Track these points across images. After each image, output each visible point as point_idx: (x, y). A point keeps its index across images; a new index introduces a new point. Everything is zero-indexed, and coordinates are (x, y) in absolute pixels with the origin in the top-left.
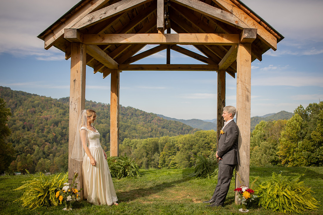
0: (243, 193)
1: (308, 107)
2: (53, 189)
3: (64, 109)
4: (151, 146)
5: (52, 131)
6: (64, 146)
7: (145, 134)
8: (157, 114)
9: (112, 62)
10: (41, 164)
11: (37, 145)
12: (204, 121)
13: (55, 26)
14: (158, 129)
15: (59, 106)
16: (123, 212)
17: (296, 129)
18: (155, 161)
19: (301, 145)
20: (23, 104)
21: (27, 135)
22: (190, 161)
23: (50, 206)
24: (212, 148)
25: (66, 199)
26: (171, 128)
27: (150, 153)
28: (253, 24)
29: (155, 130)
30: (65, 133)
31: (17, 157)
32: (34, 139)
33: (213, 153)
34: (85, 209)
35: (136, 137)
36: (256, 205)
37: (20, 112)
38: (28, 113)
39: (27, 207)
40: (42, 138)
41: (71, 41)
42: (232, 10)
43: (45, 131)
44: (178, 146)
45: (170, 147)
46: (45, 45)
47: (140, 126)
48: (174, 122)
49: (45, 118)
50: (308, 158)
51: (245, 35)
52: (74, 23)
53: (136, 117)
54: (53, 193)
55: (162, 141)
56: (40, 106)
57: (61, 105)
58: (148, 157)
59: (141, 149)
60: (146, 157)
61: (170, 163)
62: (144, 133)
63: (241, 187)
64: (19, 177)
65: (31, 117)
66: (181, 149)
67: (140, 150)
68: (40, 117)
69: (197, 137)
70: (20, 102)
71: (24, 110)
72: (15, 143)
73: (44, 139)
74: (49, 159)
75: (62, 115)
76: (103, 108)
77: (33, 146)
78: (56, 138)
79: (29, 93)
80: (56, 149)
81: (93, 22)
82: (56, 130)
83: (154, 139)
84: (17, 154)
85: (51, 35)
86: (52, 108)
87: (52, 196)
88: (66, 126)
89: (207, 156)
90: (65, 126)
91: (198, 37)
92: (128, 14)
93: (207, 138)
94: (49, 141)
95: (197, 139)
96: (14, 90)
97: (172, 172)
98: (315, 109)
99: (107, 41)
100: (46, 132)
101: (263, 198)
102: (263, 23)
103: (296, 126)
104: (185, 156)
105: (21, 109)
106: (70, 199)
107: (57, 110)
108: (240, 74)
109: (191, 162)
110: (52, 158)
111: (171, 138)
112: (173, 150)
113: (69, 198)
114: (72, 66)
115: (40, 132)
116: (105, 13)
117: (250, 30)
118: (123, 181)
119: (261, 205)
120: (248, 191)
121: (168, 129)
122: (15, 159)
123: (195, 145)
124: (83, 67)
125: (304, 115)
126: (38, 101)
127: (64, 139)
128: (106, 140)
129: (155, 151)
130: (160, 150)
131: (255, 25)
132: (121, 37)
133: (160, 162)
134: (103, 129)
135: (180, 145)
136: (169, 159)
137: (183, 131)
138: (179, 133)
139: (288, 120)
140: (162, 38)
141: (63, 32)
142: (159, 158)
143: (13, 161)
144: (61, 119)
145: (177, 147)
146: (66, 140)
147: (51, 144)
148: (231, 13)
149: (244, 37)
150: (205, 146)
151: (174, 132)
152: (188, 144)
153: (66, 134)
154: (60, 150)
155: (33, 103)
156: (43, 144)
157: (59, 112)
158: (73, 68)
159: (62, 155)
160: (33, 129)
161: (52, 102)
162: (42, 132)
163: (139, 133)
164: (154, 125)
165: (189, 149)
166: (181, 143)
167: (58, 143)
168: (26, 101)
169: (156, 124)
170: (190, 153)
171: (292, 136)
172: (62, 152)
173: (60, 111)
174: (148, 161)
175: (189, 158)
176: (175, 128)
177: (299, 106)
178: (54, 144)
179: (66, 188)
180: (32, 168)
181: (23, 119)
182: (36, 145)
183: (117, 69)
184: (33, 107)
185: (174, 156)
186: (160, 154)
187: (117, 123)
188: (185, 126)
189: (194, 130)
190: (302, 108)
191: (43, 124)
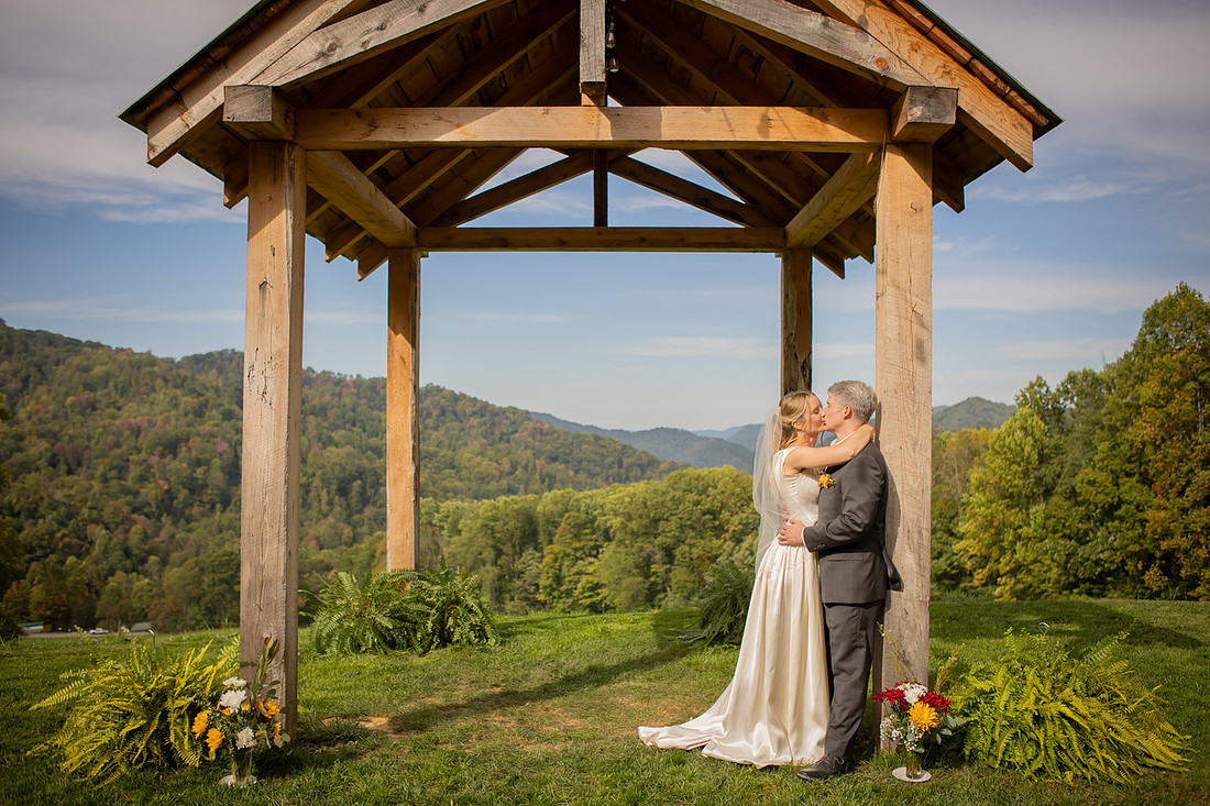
0: (911, 711)
1: (1063, 384)
2: (183, 703)
3: (200, 395)
4: (511, 525)
5: (158, 474)
6: (199, 527)
7: (488, 483)
8: (530, 410)
9: (393, 218)
10: (118, 593)
11: (101, 525)
12: (698, 435)
13: (189, 77)
14: (535, 465)
15: (182, 386)
16: (453, 789)
17: (1023, 460)
18: (527, 576)
19: (1040, 520)
20: (51, 376)
21: (65, 489)
22: (650, 576)
23: (169, 767)
24: (727, 531)
25: (234, 743)
26: (580, 462)
27: (507, 549)
28: (942, 70)
29: (526, 468)
30: (204, 480)
31: (28, 568)
32: (89, 504)
33: (733, 549)
34: (308, 778)
35: (456, 493)
36: (954, 753)
37: (39, 406)
38: (69, 410)
39: (82, 772)
40: (119, 501)
41: (248, 136)
42: (862, 17)
43: (132, 475)
44: (608, 524)
45: (578, 530)
46: (151, 148)
47: (470, 455)
48: (592, 439)
49: (131, 428)
50: (1067, 562)
51: (913, 112)
52: (262, 66)
53: (456, 420)
54: (182, 717)
55: (550, 507)
56: (111, 384)
57: (189, 380)
58: (499, 562)
59: (475, 535)
60: (495, 563)
61: (579, 585)
62: (486, 480)
63: (901, 688)
64: (44, 649)
65: (79, 425)
66: (618, 534)
67: (471, 540)
68: (110, 424)
69: (674, 489)
70: (40, 370)
71: (54, 399)
72: (23, 516)
73: (129, 504)
74: (146, 574)
75: (191, 416)
76: (337, 389)
77: (89, 527)
78: (172, 499)
79: (71, 339)
80: (172, 537)
81: (334, 59)
82: (170, 471)
83: (520, 500)
84: (28, 556)
85: (173, 111)
86: (155, 391)
87: (179, 730)
88: (207, 456)
89: (709, 558)
90: (202, 454)
91: (731, 121)
92: (457, 36)
93: (708, 496)
94: (146, 510)
95: (673, 499)
96: (16, 328)
97: (616, 626)
98: (1089, 390)
99: (389, 134)
100: (133, 479)
101: (982, 726)
102: (981, 67)
103: (1023, 450)
104: (631, 560)
105: (44, 397)
106: (248, 741)
107: (176, 398)
108: (893, 261)
109: (652, 579)
110: (156, 568)
111: (580, 495)
112: (589, 537)
113: (245, 737)
114: (251, 233)
115: (112, 478)
116: (382, 28)
117: (932, 93)
118: (438, 663)
119: (973, 753)
120: (929, 699)
121: (570, 465)
122: (21, 575)
123: (667, 520)
124: (293, 233)
125: (1051, 413)
126: (105, 368)
127: (200, 501)
128: (348, 505)
129: (524, 543)
130: (542, 538)
131: (949, 73)
132: (440, 118)
133: (543, 582)
134: (341, 464)
135: (616, 522)
136: (574, 570)
137: (623, 471)
138: (608, 477)
139: (996, 431)
140: (598, 124)
141: (220, 99)
142: (540, 566)
143: (14, 583)
144: (188, 429)
145: (602, 527)
146: (208, 506)
147: (153, 520)
148: (861, 28)
149: (910, 118)
150: (704, 524)
151: (592, 475)
152: (641, 517)
153: (207, 485)
154: (185, 542)
155: (85, 375)
156: (123, 521)
157: (182, 405)
158: (255, 237)
159: (191, 561)
160: (88, 468)
161: (156, 368)
162: (120, 479)
163: (469, 479)
164: (519, 452)
165: (646, 534)
166: (616, 515)
167: (178, 516)
168: (61, 367)
169: (526, 447)
170: (648, 548)
171: (1011, 486)
172: (193, 550)
173: (186, 402)
174: (501, 578)
175: (645, 567)
176: (594, 461)
177: (1034, 381)
178: (163, 519)
179: (233, 700)
180: (83, 605)
181: (50, 431)
182: (98, 524)
183: (414, 244)
184: (89, 387)
185: (592, 559)
186: (545, 553)
187: (414, 447)
188: (630, 451)
189: (664, 466)
190: (1045, 389)
191: (124, 448)
